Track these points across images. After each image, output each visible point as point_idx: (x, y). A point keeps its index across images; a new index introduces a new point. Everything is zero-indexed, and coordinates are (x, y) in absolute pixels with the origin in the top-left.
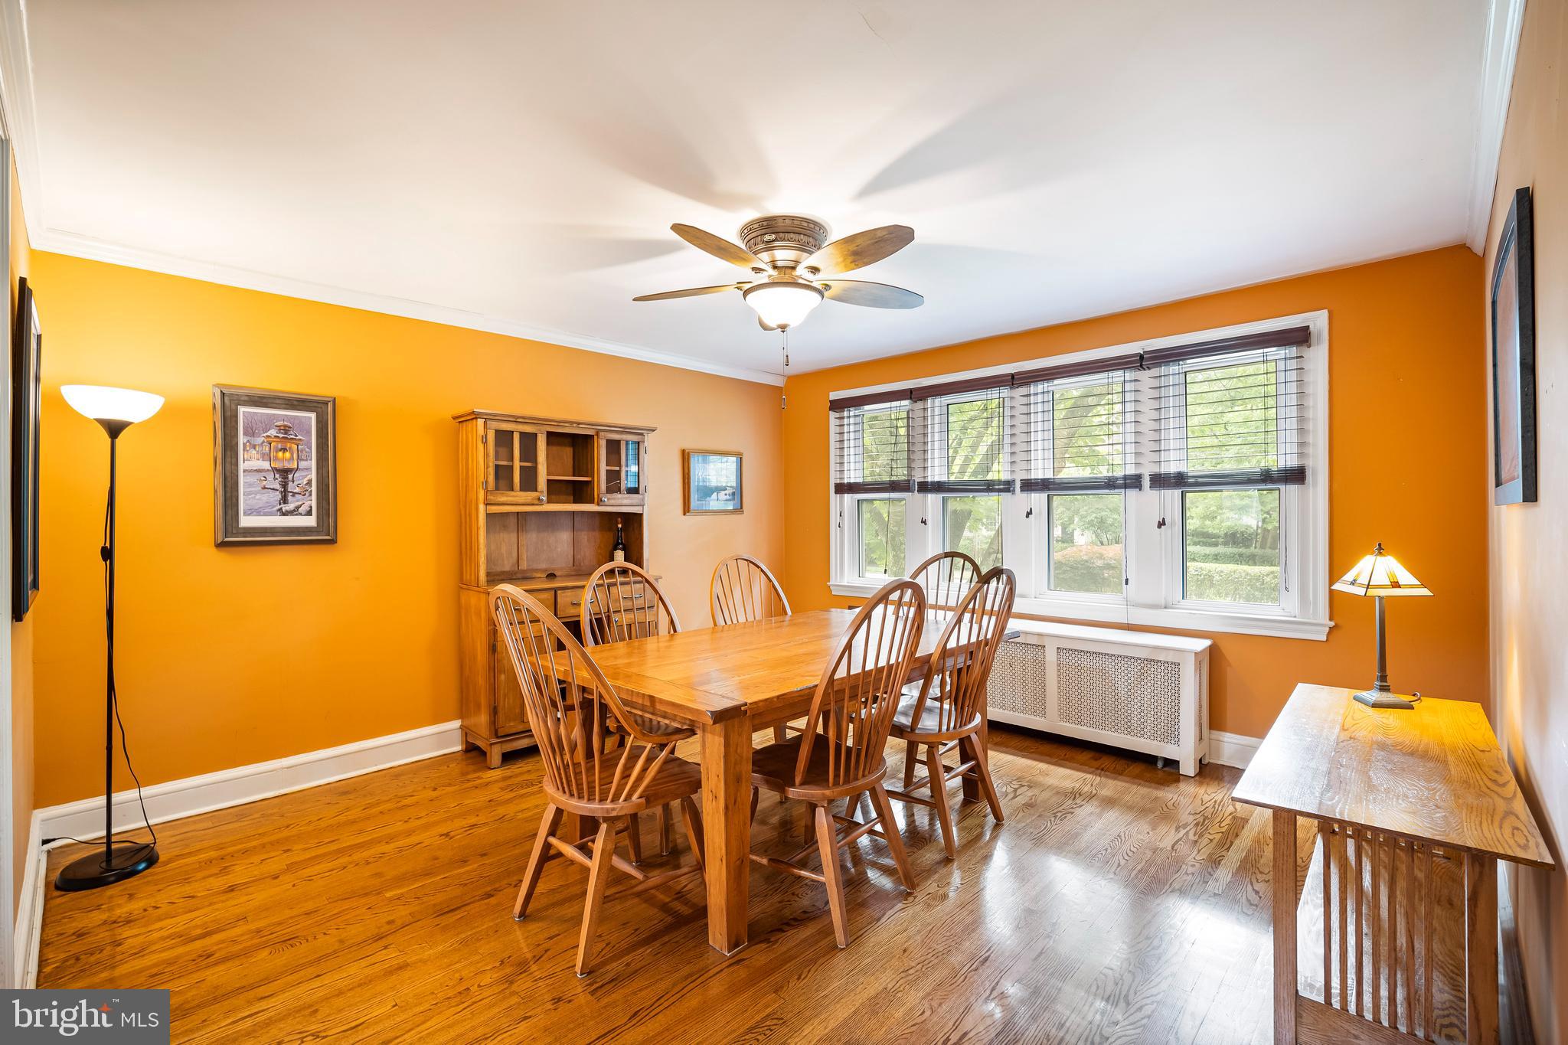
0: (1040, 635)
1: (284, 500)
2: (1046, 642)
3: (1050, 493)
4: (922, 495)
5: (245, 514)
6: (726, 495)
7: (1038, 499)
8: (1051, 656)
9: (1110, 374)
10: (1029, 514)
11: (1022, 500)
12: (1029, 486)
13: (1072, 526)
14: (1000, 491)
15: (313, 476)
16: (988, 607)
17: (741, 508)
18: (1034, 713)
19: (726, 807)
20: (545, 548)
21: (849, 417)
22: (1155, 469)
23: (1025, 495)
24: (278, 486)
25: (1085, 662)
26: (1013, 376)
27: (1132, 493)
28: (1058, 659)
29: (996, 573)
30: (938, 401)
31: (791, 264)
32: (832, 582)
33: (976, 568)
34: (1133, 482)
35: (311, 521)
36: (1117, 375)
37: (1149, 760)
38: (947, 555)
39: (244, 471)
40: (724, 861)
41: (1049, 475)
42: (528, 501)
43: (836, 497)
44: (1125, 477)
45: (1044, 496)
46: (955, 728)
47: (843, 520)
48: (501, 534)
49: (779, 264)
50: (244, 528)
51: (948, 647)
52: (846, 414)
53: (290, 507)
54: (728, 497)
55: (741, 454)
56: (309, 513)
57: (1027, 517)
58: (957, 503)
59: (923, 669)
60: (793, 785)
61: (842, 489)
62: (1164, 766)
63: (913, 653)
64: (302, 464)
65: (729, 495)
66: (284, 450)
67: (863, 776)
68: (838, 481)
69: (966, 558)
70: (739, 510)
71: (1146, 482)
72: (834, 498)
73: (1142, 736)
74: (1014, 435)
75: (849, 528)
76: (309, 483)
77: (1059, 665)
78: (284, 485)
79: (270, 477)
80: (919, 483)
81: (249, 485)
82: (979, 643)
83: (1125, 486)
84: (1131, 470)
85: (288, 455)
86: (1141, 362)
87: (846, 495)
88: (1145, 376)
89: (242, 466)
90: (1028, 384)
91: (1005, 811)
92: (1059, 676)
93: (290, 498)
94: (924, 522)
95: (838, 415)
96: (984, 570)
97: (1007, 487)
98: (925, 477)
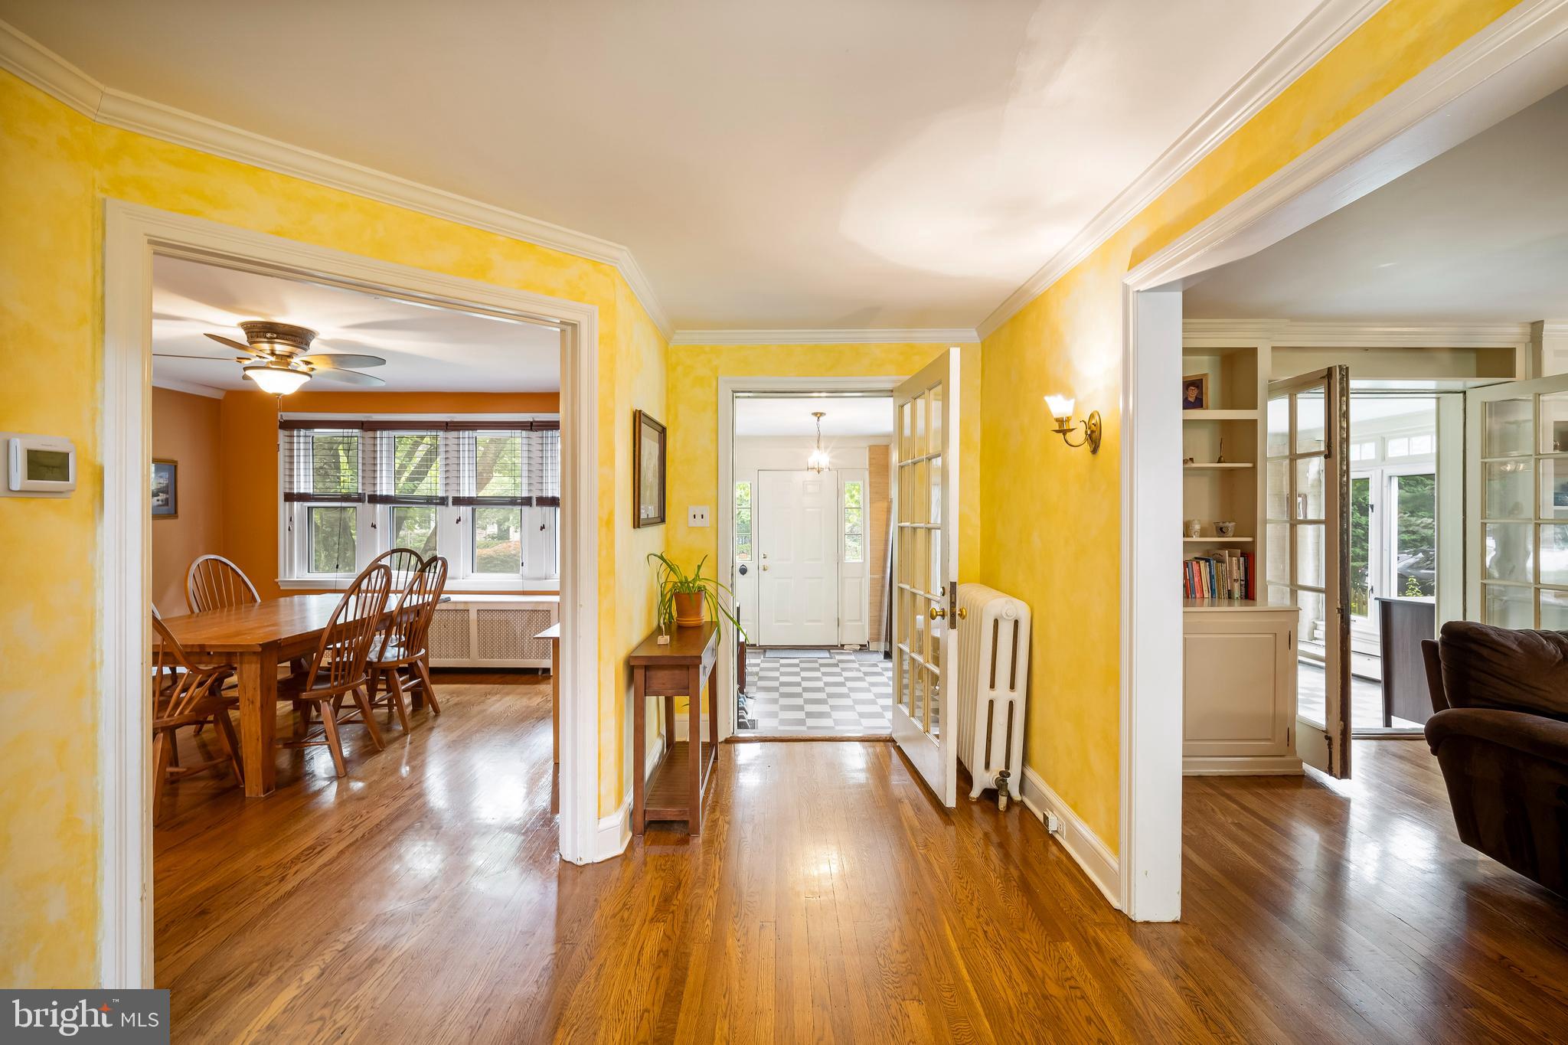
0: (466, 603)
2: (470, 607)
3: (474, 507)
4: (372, 505)
6: (158, 500)
7: (465, 511)
8: (473, 616)
9: (513, 431)
10: (458, 521)
11: (453, 511)
12: (459, 501)
13: (506, 524)
14: (436, 504)
16: (428, 589)
17: (176, 512)
18: (462, 656)
19: (262, 706)
21: (299, 436)
22: (539, 494)
23: (455, 507)
25: (496, 617)
26: (447, 423)
27: (526, 509)
28: (478, 617)
29: (435, 559)
30: (385, 433)
31: (287, 354)
32: (281, 578)
33: (419, 559)
34: (527, 501)
36: (518, 432)
37: (533, 671)
38: (393, 551)
40: (260, 740)
41: (473, 495)
43: (285, 505)
44: (522, 498)
45: (469, 508)
46: (408, 656)
47: (293, 525)
49: (277, 353)
51: (405, 606)
52: (295, 433)
54: (160, 503)
55: (176, 462)
57: (457, 523)
58: (400, 510)
59: (388, 622)
60: (305, 691)
61: (290, 497)
62: (543, 673)
63: (383, 609)
65: (162, 501)
67: (352, 681)
68: (287, 491)
69: (412, 552)
70: (174, 514)
71: (534, 502)
72: (283, 506)
73: (530, 658)
74: (448, 464)
75: (299, 532)
77: (478, 621)
80: (369, 496)
82: (423, 604)
83: (522, 504)
84: (525, 494)
86: (531, 426)
87: (295, 503)
88: (535, 435)
90: (459, 430)
91: (441, 707)
92: (478, 629)
94: (374, 526)
95: (287, 433)
96: (425, 559)
97: (443, 501)
98: (374, 491)
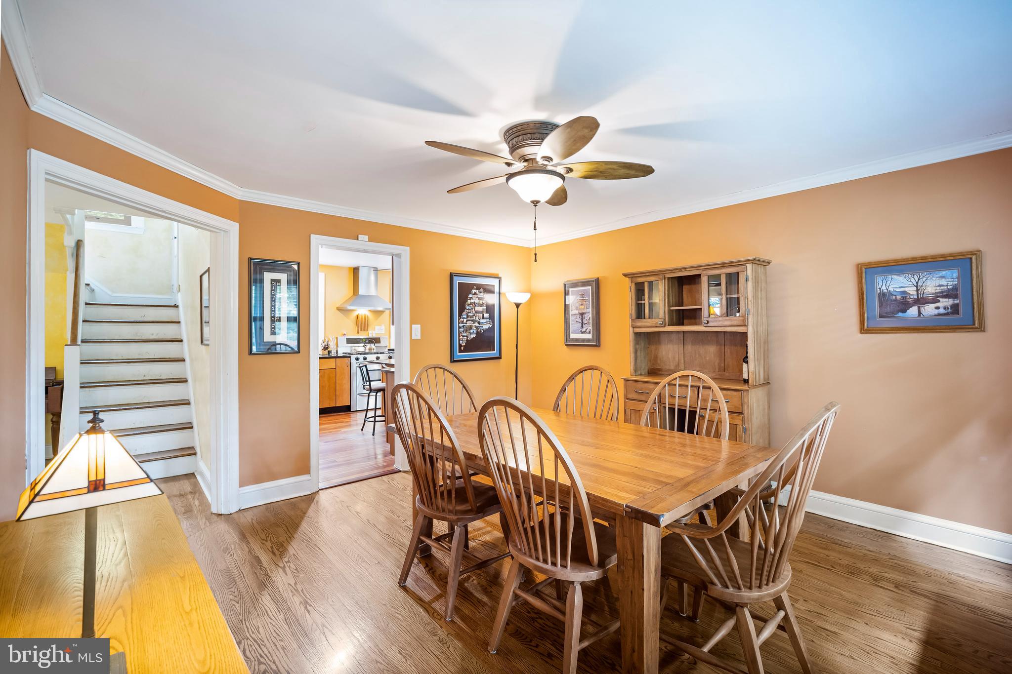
1: (582, 327)
5: (572, 333)
15: (591, 316)
20: (697, 356)
24: (580, 321)
35: (589, 336)
39: (572, 315)
42: (654, 325)
48: (669, 346)
50: (572, 339)
53: (584, 330)
56: (590, 333)
64: (588, 310)
66: (582, 305)
76: (590, 319)
78: (582, 320)
79: (578, 316)
81: (573, 321)
85: (583, 306)
89: (571, 314)
93: (584, 326)
